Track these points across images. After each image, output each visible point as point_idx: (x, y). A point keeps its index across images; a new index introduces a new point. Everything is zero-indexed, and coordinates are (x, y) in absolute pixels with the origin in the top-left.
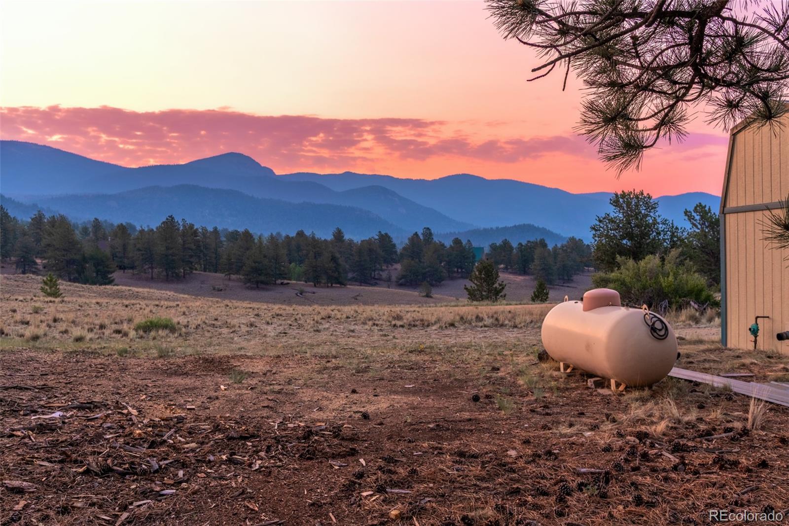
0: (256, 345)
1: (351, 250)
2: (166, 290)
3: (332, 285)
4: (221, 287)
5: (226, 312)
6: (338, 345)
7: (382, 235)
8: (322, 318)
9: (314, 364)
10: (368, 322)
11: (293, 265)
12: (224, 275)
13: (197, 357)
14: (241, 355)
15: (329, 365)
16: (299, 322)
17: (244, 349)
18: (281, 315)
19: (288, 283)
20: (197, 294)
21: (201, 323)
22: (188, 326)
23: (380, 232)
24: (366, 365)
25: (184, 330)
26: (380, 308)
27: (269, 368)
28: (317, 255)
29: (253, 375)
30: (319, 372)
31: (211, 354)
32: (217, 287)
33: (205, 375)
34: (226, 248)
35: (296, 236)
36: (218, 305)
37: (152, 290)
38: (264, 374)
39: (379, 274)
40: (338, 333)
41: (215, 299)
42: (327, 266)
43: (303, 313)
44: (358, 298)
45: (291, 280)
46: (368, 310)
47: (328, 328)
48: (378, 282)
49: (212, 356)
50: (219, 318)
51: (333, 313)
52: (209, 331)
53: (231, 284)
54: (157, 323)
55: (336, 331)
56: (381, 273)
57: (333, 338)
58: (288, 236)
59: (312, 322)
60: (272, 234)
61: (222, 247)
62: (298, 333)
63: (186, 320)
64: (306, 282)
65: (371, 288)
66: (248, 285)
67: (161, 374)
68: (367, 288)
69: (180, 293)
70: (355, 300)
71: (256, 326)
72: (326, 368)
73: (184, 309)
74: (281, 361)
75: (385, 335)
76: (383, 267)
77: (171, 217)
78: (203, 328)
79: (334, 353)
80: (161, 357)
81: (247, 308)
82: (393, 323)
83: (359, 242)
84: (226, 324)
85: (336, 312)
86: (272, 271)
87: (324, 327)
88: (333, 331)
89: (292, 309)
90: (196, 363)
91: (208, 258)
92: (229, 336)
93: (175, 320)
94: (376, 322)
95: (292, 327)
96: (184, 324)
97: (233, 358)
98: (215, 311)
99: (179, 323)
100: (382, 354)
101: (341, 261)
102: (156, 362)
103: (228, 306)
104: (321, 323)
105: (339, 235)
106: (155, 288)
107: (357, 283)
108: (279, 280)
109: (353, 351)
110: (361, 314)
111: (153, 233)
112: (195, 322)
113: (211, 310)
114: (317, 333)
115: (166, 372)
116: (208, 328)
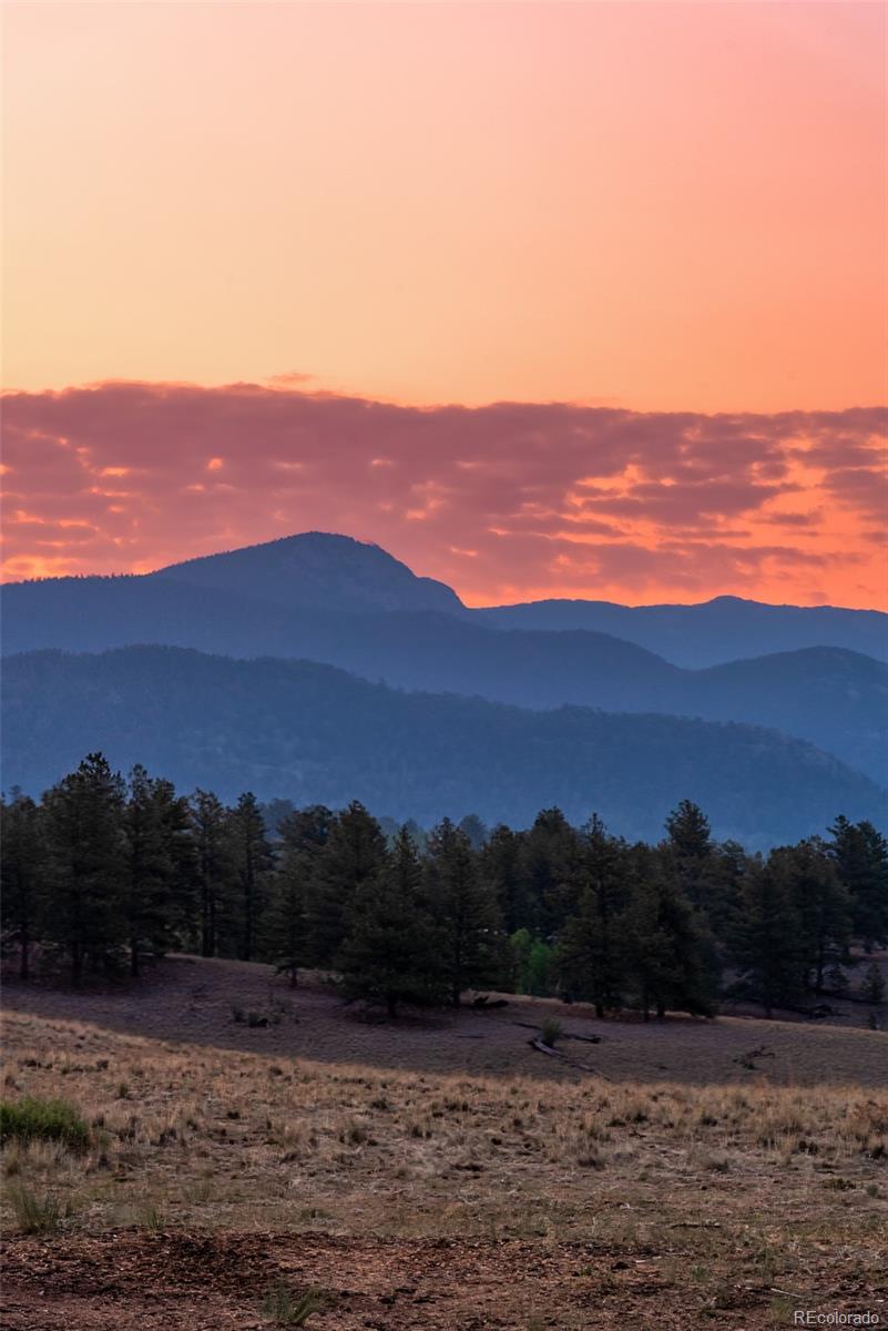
0: (365, 1204)
1: (733, 884)
2: (70, 1018)
3: (661, 1014)
4: (263, 1011)
5: (272, 1091)
6: (663, 1212)
7: (851, 829)
8: (615, 1123)
9: (569, 1273)
10: (779, 1138)
11: (520, 935)
12: (272, 968)
13: (152, 1233)
14: (310, 1236)
15: (621, 1277)
16: (528, 1133)
17: (322, 1215)
18: (465, 1108)
19: (503, 1003)
20: (176, 1035)
21: (179, 1125)
22: (132, 1135)
23: (842, 818)
24: (760, 1282)
25: (117, 1146)
26: (832, 1096)
27: (402, 1280)
28: (611, 899)
29: (347, 1303)
30: (587, 1301)
31: (203, 1229)
32: (247, 1011)
33: (176, 1296)
34: (281, 872)
35: (535, 831)
36: (245, 1070)
37: (22, 1018)
38: (385, 1301)
39: (833, 974)
40: (664, 1174)
41: (238, 1055)
42: (643, 940)
43: (548, 1102)
44: (756, 1061)
45: (512, 992)
46: (786, 1101)
47: (632, 1156)
48: (834, 1005)
49: (207, 1235)
50: (245, 1112)
51: (655, 1106)
52: (204, 1155)
53: (298, 1000)
54: (24, 1116)
55: (659, 1165)
56: (844, 971)
57: (647, 1191)
58: (505, 829)
59: (574, 1134)
60: (446, 820)
61: (270, 867)
62: (523, 1169)
63: (127, 1114)
64: (568, 1001)
65: (804, 1027)
66: (359, 1005)
67: (24, 1289)
68: (790, 1025)
69: (119, 1030)
70: (749, 1065)
71: (373, 1143)
72: (608, 1289)
73: (126, 1078)
74: (448, 1259)
75: (841, 1185)
76: (853, 951)
77: (96, 758)
78: (183, 1143)
79: (644, 1237)
80: (30, 1231)
81: (346, 1081)
82: (874, 1142)
83: (765, 857)
84: (268, 1133)
85: (665, 1102)
86: (445, 956)
87: (618, 1150)
88: (648, 1166)
89: (506, 1088)
90: (148, 1254)
91: (219, 906)
92: (271, 1172)
93: (89, 1113)
94: (809, 1140)
95: (501, 1149)
96: (118, 1127)
97: (278, 1242)
98: (228, 1090)
99: (101, 1122)
100: (823, 1248)
101: (698, 924)
102: (11, 1247)
103: (279, 1072)
104: (608, 1138)
105: (690, 831)
106: (33, 1011)
107: (753, 1008)
108: (471, 992)
109: (715, 1237)
110: (760, 1112)
111: (32, 816)
112: (160, 1120)
113: (218, 1083)
114: (591, 1171)
115: (42, 1283)
116: (202, 1142)
